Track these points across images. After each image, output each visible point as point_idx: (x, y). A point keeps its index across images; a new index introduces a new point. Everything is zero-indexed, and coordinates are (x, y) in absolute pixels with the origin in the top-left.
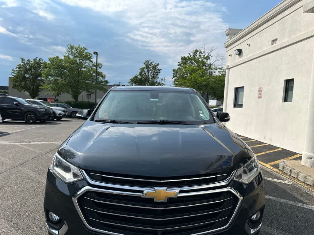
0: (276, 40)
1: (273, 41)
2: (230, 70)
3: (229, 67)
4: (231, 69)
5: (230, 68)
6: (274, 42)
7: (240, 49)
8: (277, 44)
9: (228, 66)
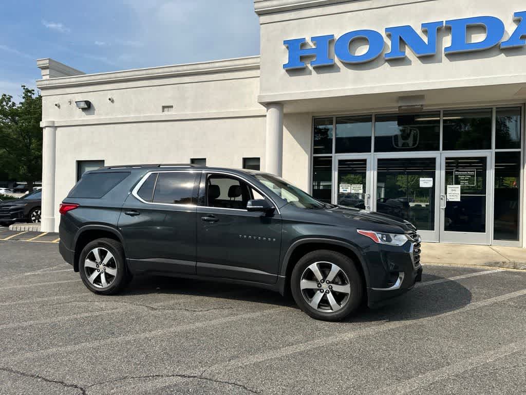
0: (172, 107)
1: (164, 107)
2: (56, 130)
3: (56, 125)
4: (58, 129)
5: (56, 127)
6: (165, 109)
7: (88, 101)
8: (169, 113)
9: (54, 122)
